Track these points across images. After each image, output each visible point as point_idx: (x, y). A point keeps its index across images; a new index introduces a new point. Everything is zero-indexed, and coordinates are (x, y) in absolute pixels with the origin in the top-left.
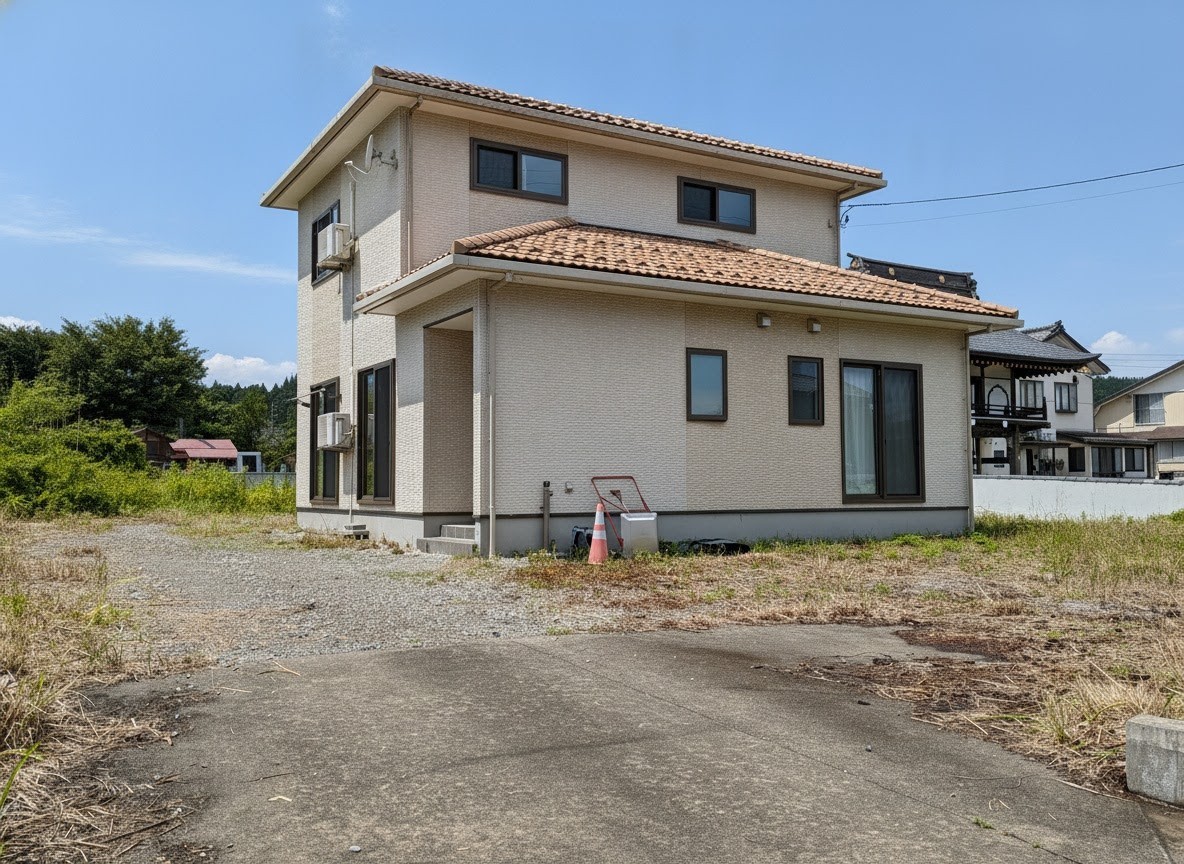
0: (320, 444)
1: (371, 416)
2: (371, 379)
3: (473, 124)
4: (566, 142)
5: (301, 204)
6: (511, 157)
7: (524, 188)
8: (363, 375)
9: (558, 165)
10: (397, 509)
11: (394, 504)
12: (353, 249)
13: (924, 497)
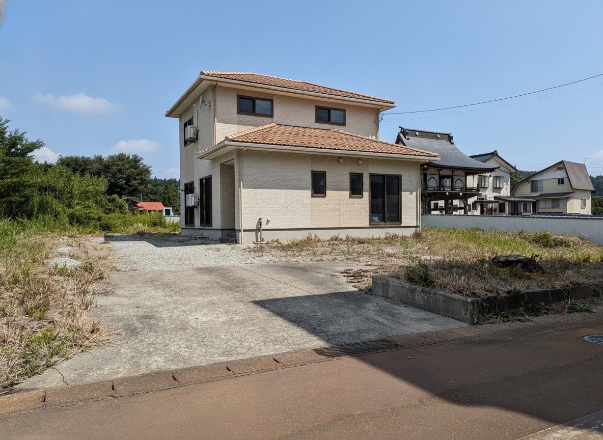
0: (187, 205)
1: (204, 195)
2: (204, 181)
3: (238, 90)
4: (272, 95)
5: (180, 116)
6: (251, 101)
7: (257, 112)
8: (201, 180)
9: (270, 103)
10: (213, 228)
11: (212, 226)
12: (197, 134)
13: (401, 223)
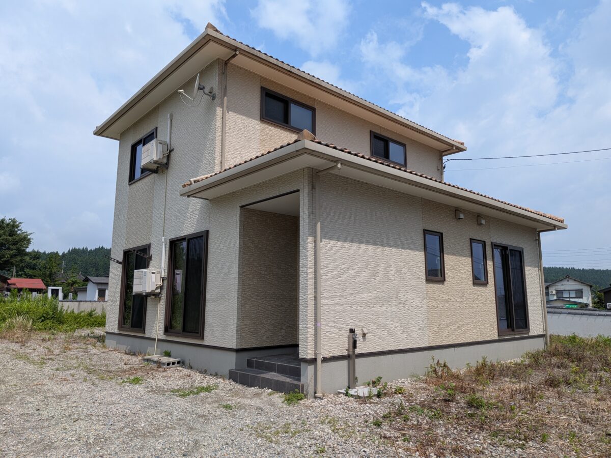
3: (263, 79)
6: (283, 103)
7: (292, 125)
8: (174, 245)
9: (309, 113)
10: (206, 342)
11: (203, 338)
12: (168, 157)
13: (529, 331)
